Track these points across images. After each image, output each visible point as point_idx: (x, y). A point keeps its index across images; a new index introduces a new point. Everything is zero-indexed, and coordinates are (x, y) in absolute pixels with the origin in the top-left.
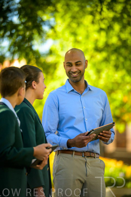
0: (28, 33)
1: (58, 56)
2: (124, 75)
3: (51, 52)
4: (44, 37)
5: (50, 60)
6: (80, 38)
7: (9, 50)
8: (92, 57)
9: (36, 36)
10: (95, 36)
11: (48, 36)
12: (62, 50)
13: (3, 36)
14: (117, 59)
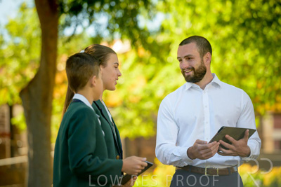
0: (132, 6)
1: (172, 34)
2: (256, 56)
3: (162, 30)
4: (152, 12)
5: (162, 39)
6: (199, 10)
7: (108, 28)
8: (215, 33)
9: (142, 9)
10: (218, 6)
11: (158, 10)
12: (177, 26)
13: (100, 11)
14: (246, 33)
